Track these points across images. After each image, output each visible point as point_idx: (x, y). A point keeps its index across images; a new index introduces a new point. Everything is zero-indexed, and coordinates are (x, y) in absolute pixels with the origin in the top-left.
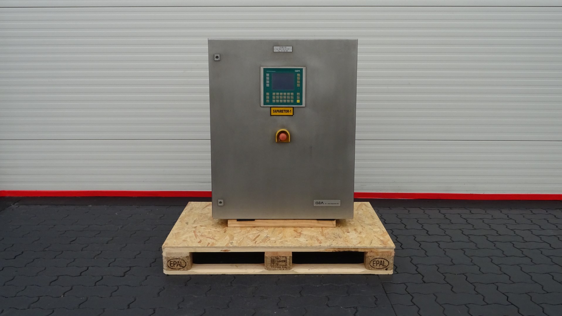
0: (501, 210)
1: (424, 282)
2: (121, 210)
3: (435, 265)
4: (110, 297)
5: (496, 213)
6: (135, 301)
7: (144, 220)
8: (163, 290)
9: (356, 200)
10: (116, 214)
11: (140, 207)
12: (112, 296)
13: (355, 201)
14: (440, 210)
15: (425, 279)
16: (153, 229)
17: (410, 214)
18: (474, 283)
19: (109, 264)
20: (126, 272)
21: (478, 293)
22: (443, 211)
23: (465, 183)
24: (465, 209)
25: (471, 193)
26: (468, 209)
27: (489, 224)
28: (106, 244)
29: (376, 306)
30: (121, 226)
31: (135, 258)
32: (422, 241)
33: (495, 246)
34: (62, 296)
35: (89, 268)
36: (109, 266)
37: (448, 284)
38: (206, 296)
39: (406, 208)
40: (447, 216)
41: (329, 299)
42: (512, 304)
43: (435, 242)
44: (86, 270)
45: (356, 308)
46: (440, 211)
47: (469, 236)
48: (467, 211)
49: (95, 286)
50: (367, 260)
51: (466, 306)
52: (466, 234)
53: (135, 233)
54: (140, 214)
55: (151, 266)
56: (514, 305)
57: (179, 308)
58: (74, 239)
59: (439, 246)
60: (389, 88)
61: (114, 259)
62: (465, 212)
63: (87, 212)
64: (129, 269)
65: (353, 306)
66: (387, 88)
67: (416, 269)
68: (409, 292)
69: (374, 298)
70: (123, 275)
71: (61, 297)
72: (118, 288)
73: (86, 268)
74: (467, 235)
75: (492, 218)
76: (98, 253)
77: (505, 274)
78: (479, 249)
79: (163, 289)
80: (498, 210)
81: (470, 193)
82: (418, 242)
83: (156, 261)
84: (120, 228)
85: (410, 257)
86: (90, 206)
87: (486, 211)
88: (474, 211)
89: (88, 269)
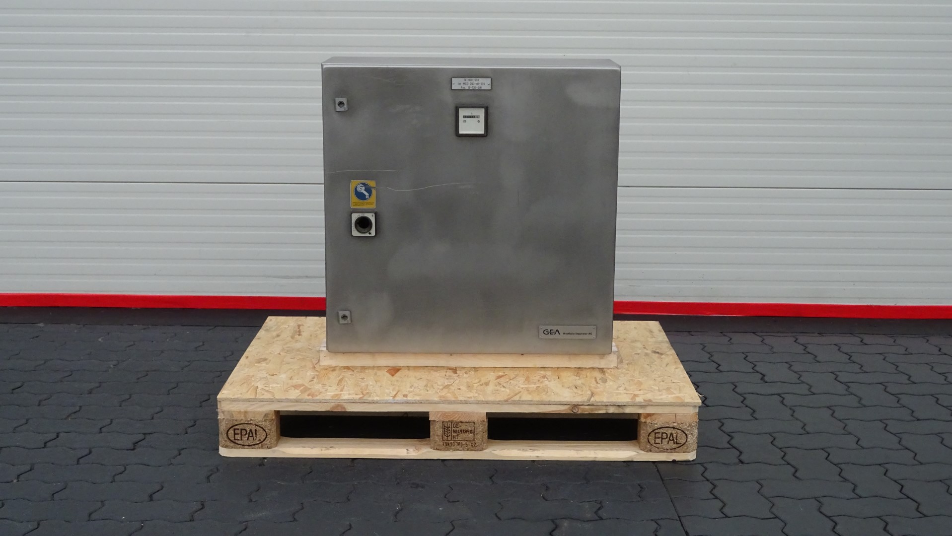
0: (928, 338)
1: (742, 462)
2: (108, 334)
3: (769, 434)
4: (112, 482)
5: (916, 344)
6: (162, 489)
7: (162, 352)
8: (216, 472)
9: (618, 317)
10: (100, 340)
11: (149, 328)
12: (114, 481)
13: (615, 319)
14: (797, 337)
15: (742, 458)
16: (183, 369)
17: (732, 344)
18: (841, 464)
19: (101, 429)
20: (137, 443)
21: (845, 480)
22: (803, 339)
23: (855, 282)
24: (851, 335)
25: (869, 304)
26: (857, 335)
27: (896, 364)
28: (88, 394)
29: (639, 499)
30: (115, 362)
31: (153, 418)
32: (749, 393)
33: (898, 401)
34: (15, 481)
35: (61, 435)
36: (101, 432)
37: (789, 465)
38: (303, 483)
39: (725, 334)
40: (810, 348)
41: (547, 488)
42: (908, 497)
43: (776, 394)
44: (55, 439)
45: (601, 503)
46: (797, 339)
47: (849, 384)
48: (856, 340)
49: (78, 464)
50: (643, 433)
51: (816, 500)
52: (842, 380)
53: (147, 375)
54: (153, 342)
55: (187, 433)
56: (911, 499)
57: (251, 501)
58: (19, 384)
59: (782, 402)
60: (690, 73)
61: (109, 420)
62: (850, 342)
63: (37, 337)
64: (143, 438)
65: (595, 500)
66: (686, 73)
67: (729, 440)
68: (708, 478)
69: (639, 486)
70: (131, 446)
71: (12, 481)
72: (125, 469)
73: (54, 436)
74: (845, 383)
75: (906, 353)
76: (75, 410)
77: (907, 449)
78: (865, 406)
79: (215, 470)
80: (923, 337)
81: (865, 304)
82: (741, 395)
83: (195, 425)
84: (112, 366)
85: (719, 420)
86: (41, 325)
87: (895, 340)
88: (867, 339)
89: (58, 437)
